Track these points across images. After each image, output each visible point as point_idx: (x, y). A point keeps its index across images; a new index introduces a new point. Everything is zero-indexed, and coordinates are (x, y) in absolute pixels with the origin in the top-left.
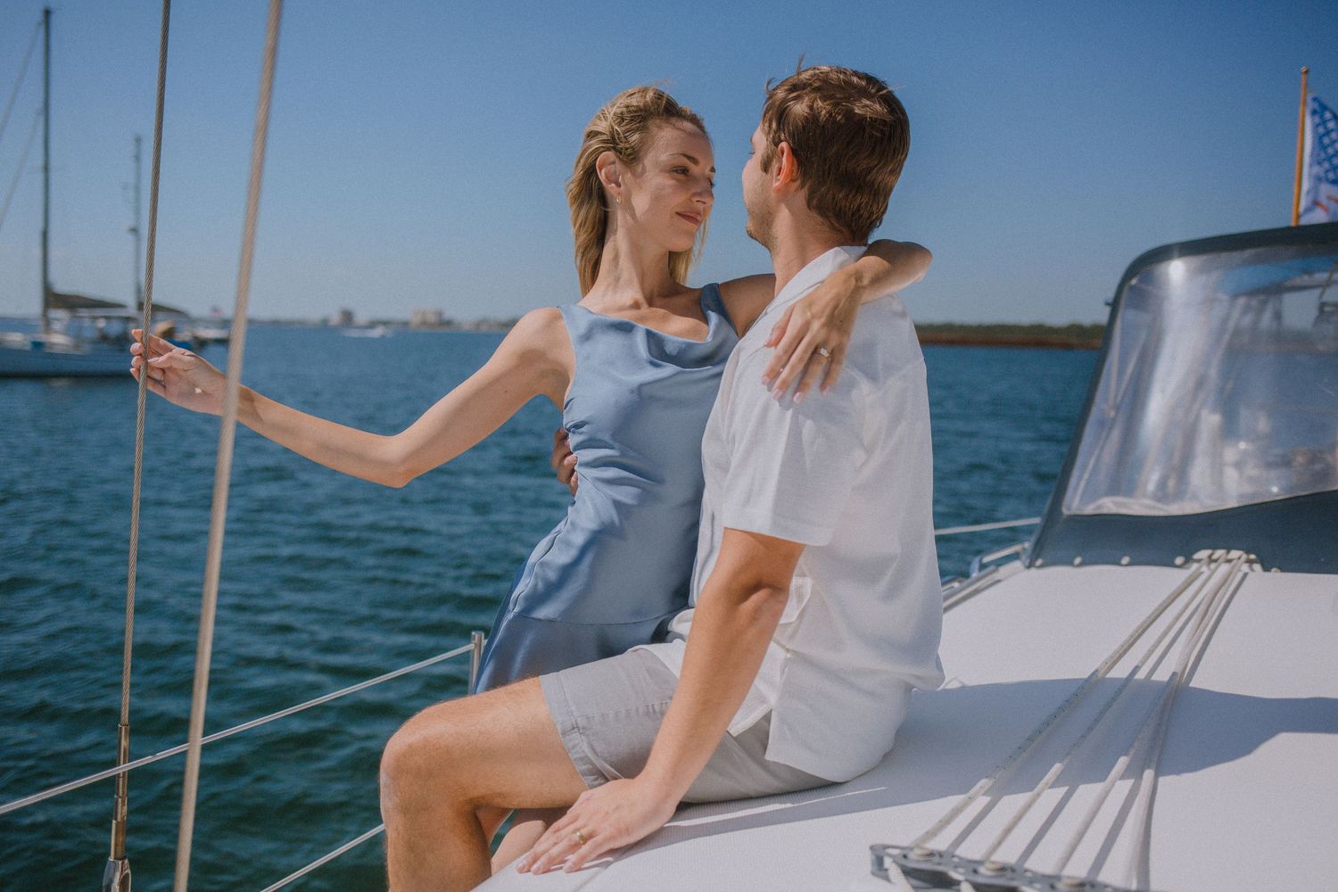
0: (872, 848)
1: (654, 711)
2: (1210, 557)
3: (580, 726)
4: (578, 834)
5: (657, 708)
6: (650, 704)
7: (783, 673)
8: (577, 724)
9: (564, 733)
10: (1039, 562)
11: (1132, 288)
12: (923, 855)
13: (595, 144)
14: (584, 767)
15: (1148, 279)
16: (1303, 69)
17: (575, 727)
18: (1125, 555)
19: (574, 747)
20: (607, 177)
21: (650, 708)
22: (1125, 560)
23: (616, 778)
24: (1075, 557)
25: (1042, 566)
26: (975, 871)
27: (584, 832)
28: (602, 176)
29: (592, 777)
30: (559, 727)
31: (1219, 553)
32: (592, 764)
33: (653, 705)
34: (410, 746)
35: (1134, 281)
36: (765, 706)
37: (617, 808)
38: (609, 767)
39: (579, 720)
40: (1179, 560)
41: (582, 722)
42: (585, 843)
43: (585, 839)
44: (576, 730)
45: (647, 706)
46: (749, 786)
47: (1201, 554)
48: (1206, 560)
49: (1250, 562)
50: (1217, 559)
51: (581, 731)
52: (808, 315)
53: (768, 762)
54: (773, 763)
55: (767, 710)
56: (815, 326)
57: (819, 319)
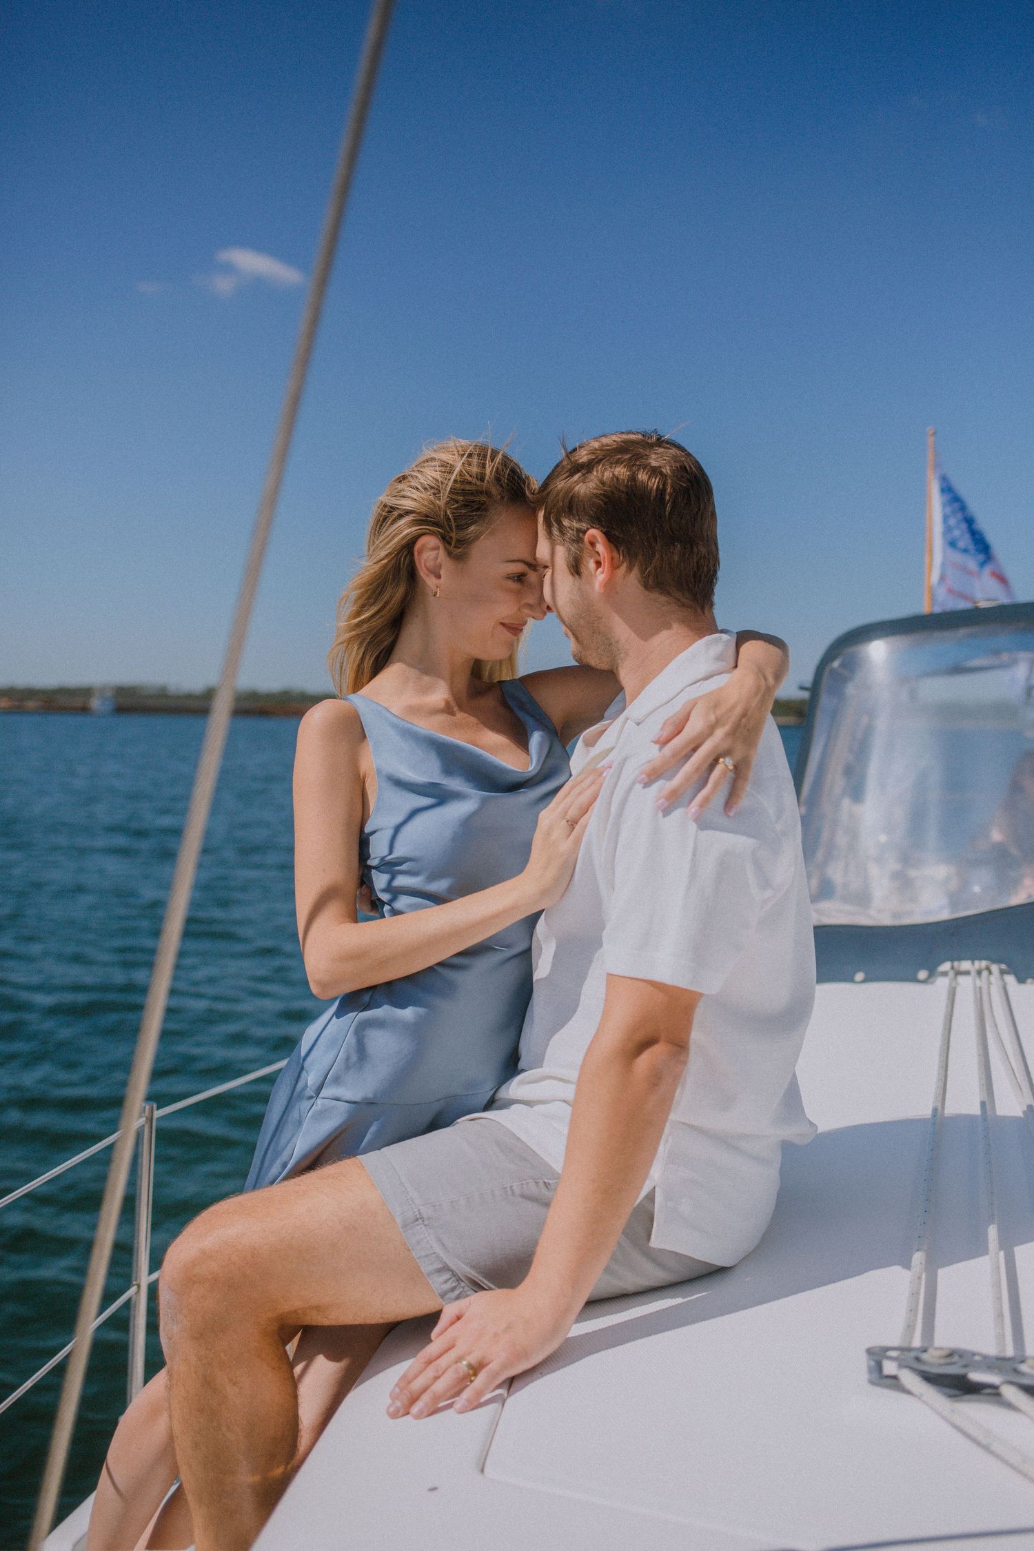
0: (869, 1352)
1: (513, 1193)
2: (952, 968)
3: (425, 1216)
4: (465, 1363)
5: (517, 1190)
6: (508, 1186)
8: (420, 1214)
9: (405, 1226)
11: (833, 671)
12: (940, 1357)
14: (431, 1267)
15: (852, 665)
16: (930, 430)
17: (418, 1218)
18: (858, 971)
19: (419, 1242)
21: (509, 1189)
22: (859, 976)
26: (1016, 1371)
27: (472, 1359)
29: (442, 1279)
30: (399, 1220)
31: (965, 965)
32: (440, 1262)
33: (511, 1187)
35: (836, 664)
37: (509, 1327)
38: (464, 1266)
39: (423, 1208)
40: (922, 975)
41: (426, 1211)
42: (475, 1374)
43: (475, 1369)
44: (420, 1221)
45: (506, 1188)
46: (630, 1281)
47: (946, 966)
48: (951, 974)
49: (1002, 972)
50: (967, 973)
51: (426, 1223)
52: (712, 718)
53: (654, 1249)
54: (660, 1250)
55: (651, 1188)
56: (719, 733)
57: (723, 725)
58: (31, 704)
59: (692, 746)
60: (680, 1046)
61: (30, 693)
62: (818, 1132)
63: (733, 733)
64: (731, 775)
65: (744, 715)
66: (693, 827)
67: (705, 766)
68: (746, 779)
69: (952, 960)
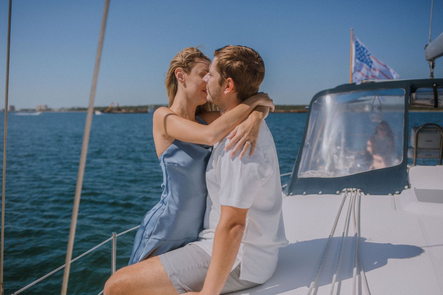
1: (201, 266)
2: (347, 190)
5: (202, 265)
7: (243, 250)
8: (175, 273)
9: (170, 276)
10: (291, 194)
11: (315, 104)
13: (175, 65)
14: (178, 288)
15: (320, 101)
16: (351, 29)
17: (174, 274)
18: (320, 191)
19: (174, 281)
20: (178, 76)
21: (200, 265)
22: (320, 192)
23: (190, 291)
24: (303, 192)
25: (292, 195)
28: (177, 76)
29: (181, 291)
30: (169, 274)
31: (351, 189)
32: (181, 286)
33: (200, 264)
34: (115, 284)
35: (316, 102)
36: (238, 261)
38: (187, 287)
39: (175, 272)
40: (338, 192)
41: (176, 272)
44: (175, 275)
45: (199, 265)
47: (345, 190)
48: (346, 192)
49: (360, 192)
50: (350, 191)
51: (176, 275)
52: (243, 131)
53: (241, 280)
54: (242, 280)
55: (239, 263)
56: (246, 135)
57: (247, 133)
58: (131, 111)
59: (239, 139)
60: (243, 225)
61: (131, 108)
62: (289, 244)
63: (249, 135)
64: (250, 146)
65: (253, 128)
66: (240, 162)
67: (242, 145)
68: (255, 147)
69: (347, 188)
